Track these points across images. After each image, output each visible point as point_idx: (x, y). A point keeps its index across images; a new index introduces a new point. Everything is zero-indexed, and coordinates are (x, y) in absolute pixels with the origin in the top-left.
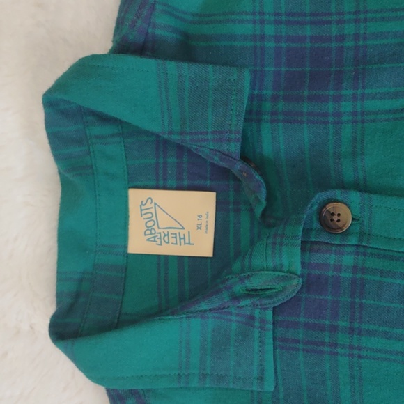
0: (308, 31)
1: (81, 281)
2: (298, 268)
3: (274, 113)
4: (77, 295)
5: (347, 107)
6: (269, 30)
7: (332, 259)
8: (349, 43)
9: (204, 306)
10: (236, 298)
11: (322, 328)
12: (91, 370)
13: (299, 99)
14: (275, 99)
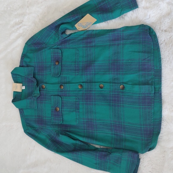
0: (41, 64)
1: (16, 95)
2: (39, 93)
3: (37, 74)
4: (15, 97)
5: (45, 73)
6: (36, 64)
7: (43, 92)
8: (45, 66)
9: (29, 98)
10: (33, 97)
11: (42, 100)
12: (17, 106)
13: (40, 72)
14: (37, 72)
